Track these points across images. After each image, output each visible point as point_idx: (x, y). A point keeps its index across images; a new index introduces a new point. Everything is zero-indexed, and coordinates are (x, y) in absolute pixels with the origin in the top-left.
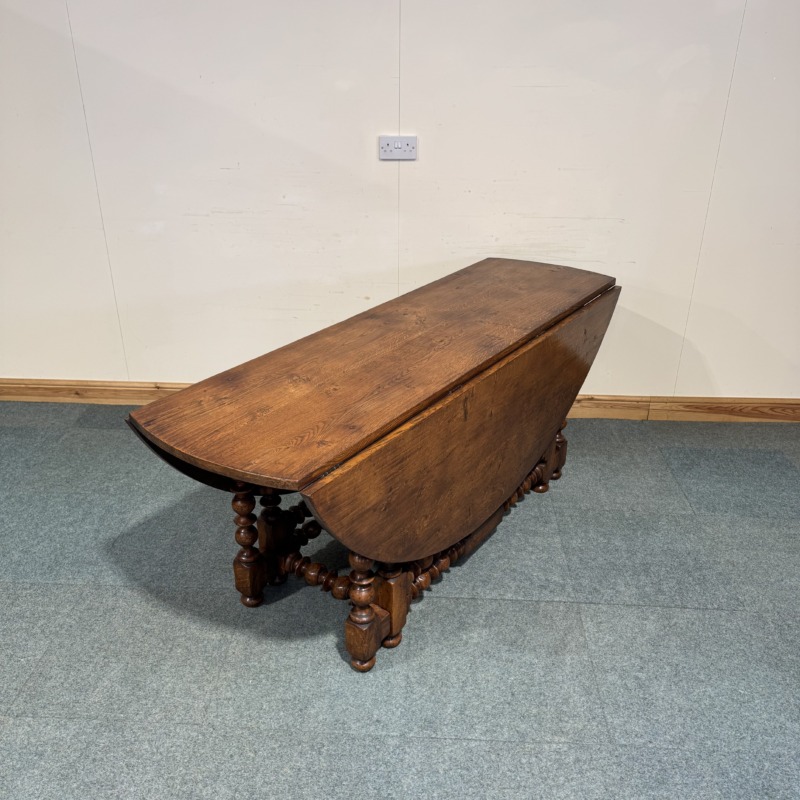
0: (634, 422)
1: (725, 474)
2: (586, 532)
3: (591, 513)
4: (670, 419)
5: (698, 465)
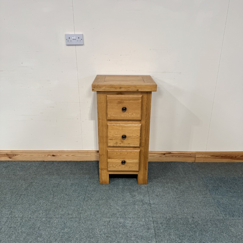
0: (189, 163)
1: (235, 192)
2: (170, 235)
3: (172, 221)
4: (205, 161)
5: (221, 187)
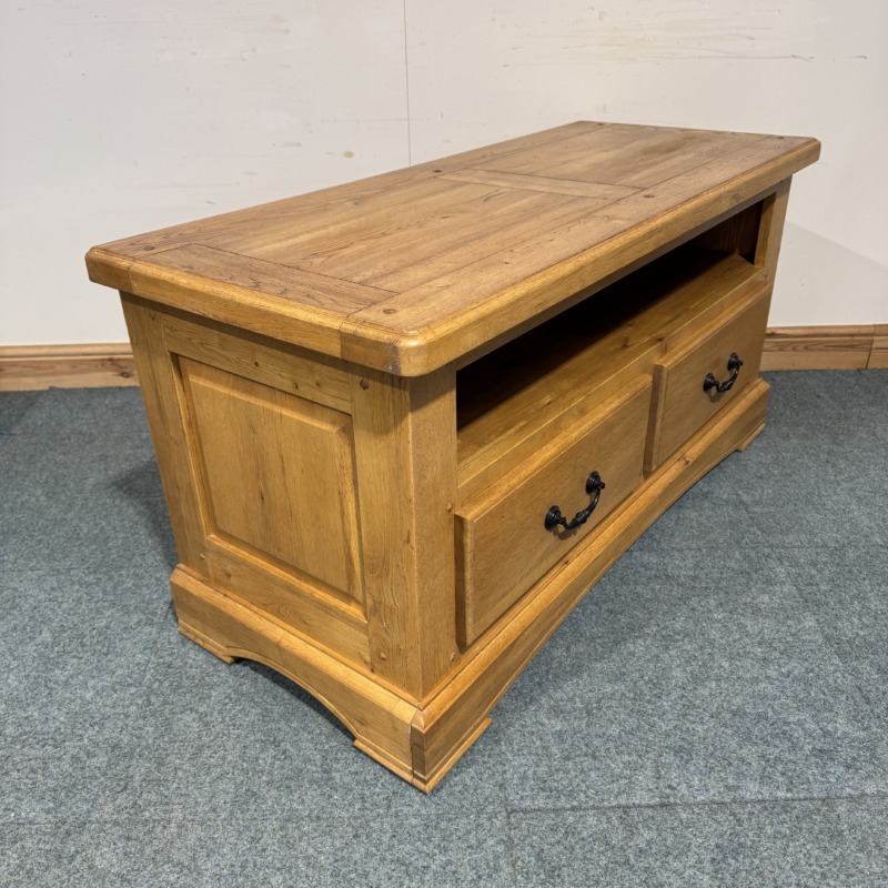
0: (845, 373)
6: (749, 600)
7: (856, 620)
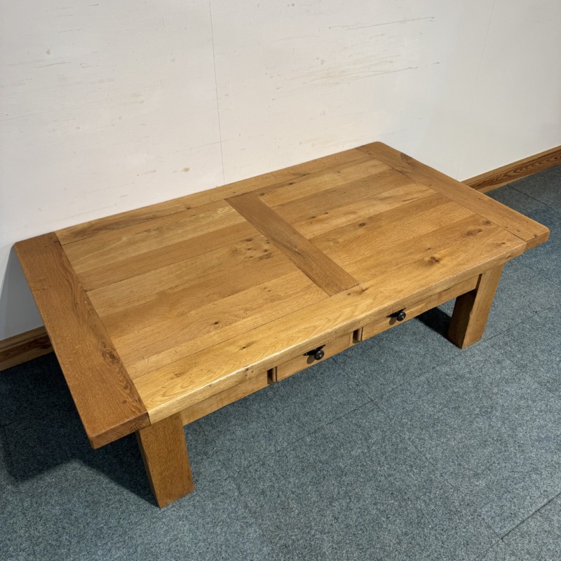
6: (499, 376)
7: (542, 370)
